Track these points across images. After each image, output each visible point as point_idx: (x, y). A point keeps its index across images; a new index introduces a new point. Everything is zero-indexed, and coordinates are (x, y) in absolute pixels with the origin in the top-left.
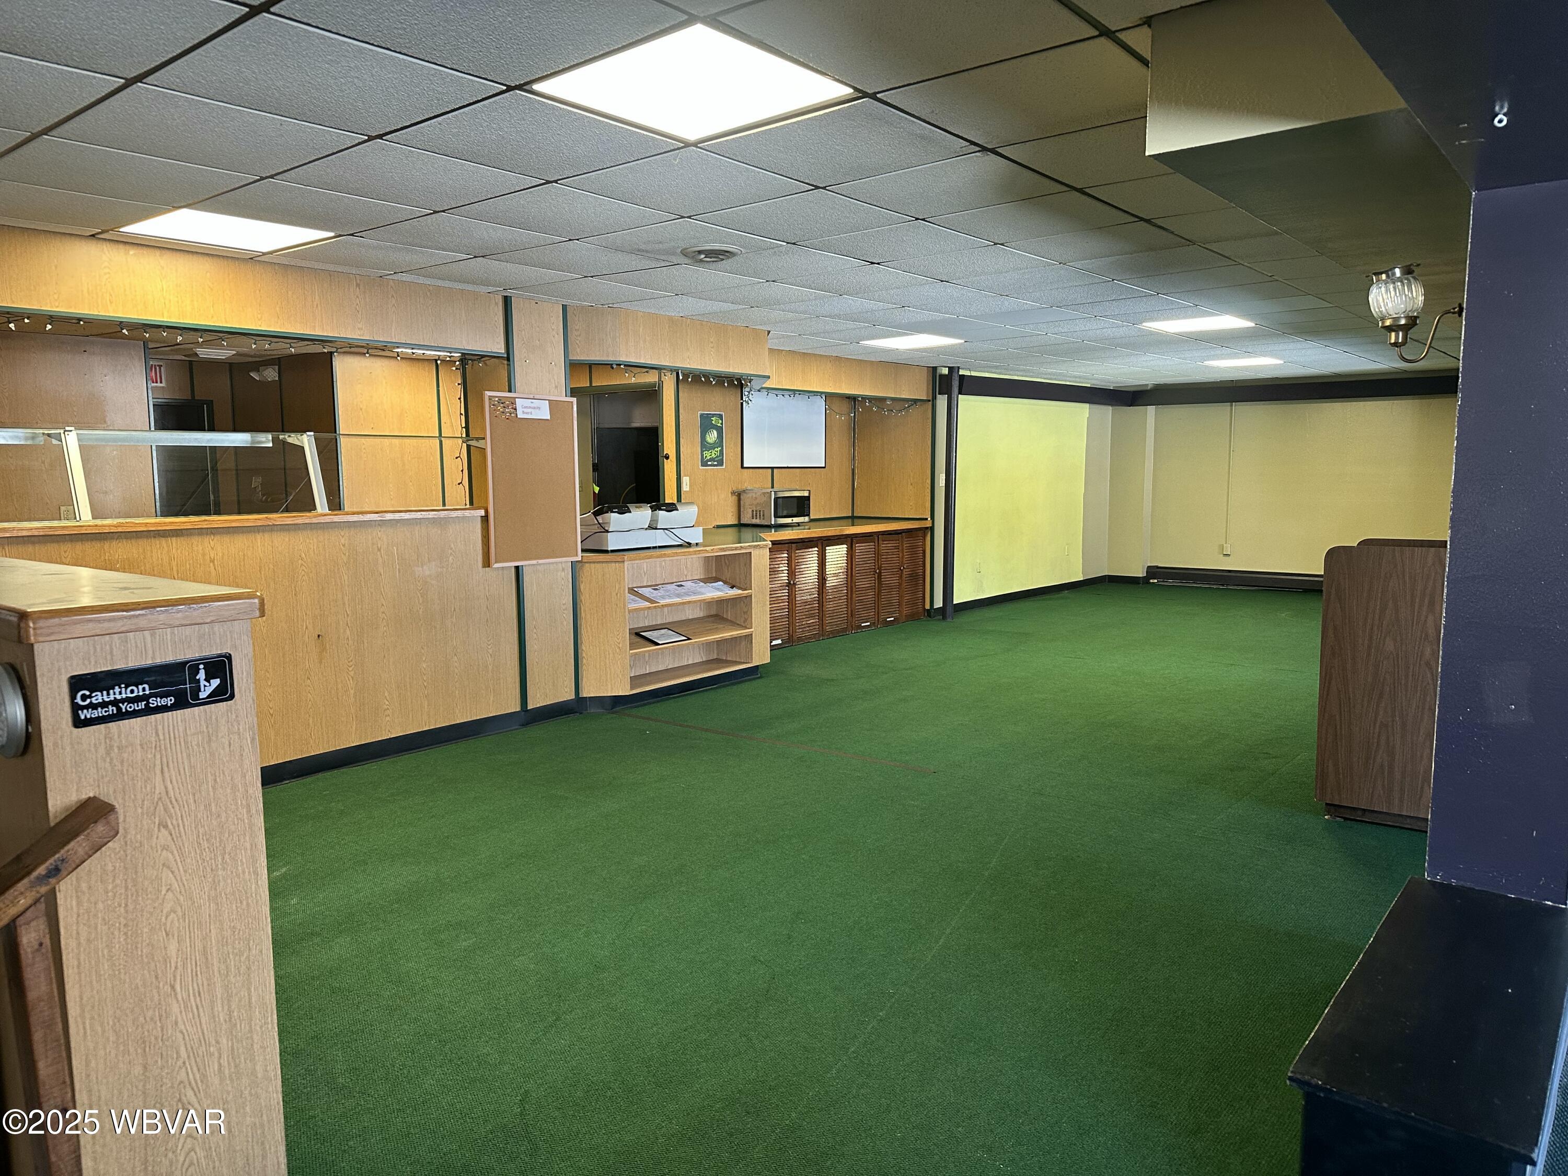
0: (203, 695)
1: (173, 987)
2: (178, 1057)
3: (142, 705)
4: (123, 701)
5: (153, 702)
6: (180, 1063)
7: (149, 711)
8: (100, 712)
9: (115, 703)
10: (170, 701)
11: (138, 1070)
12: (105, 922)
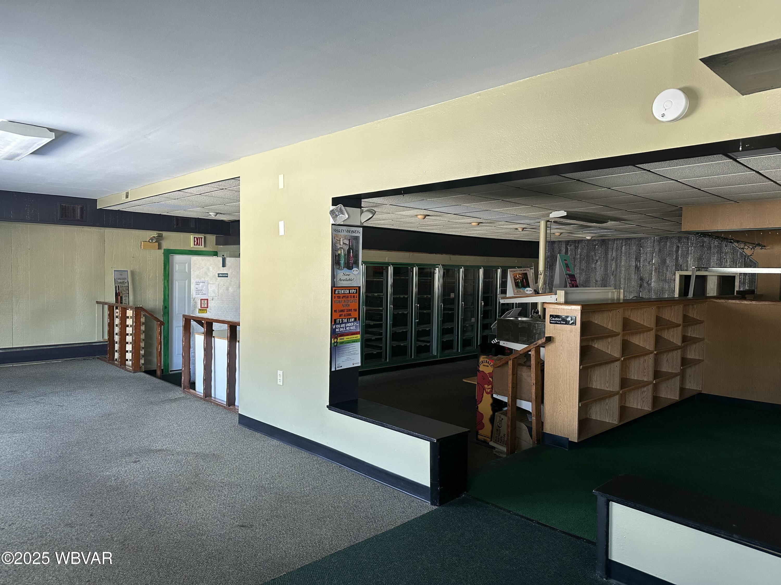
0: (570, 323)
1: (560, 377)
2: (560, 391)
3: (560, 322)
4: (557, 321)
5: (562, 322)
6: (560, 392)
7: (561, 324)
8: (553, 322)
9: (556, 321)
10: (564, 323)
11: (553, 389)
12: (551, 359)
